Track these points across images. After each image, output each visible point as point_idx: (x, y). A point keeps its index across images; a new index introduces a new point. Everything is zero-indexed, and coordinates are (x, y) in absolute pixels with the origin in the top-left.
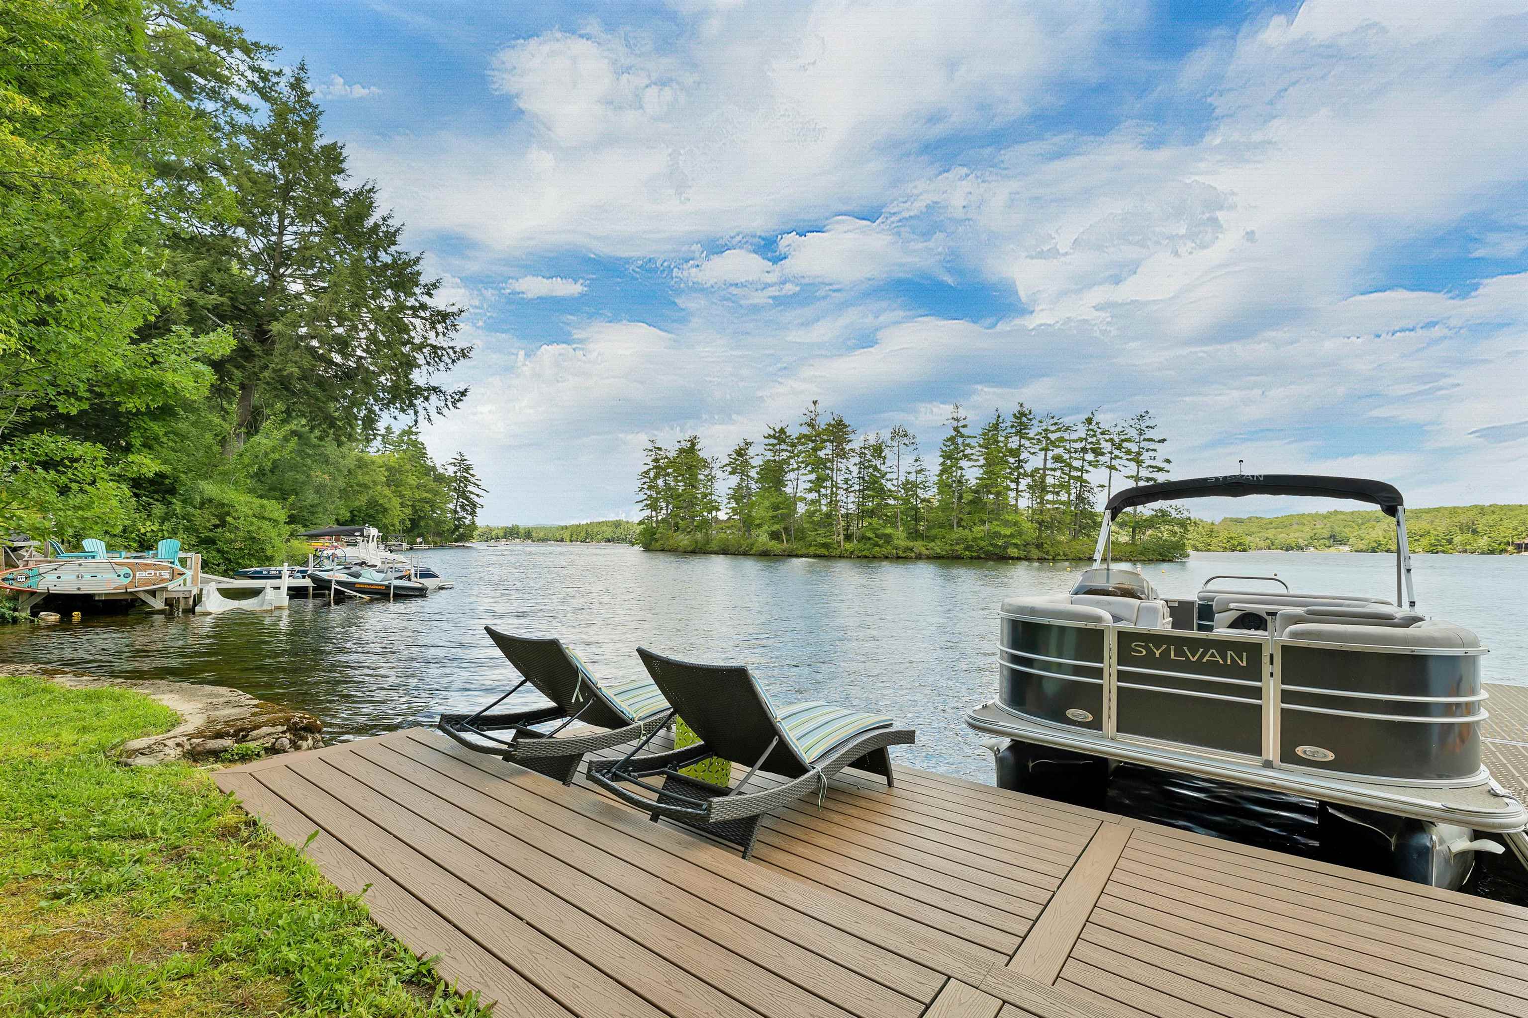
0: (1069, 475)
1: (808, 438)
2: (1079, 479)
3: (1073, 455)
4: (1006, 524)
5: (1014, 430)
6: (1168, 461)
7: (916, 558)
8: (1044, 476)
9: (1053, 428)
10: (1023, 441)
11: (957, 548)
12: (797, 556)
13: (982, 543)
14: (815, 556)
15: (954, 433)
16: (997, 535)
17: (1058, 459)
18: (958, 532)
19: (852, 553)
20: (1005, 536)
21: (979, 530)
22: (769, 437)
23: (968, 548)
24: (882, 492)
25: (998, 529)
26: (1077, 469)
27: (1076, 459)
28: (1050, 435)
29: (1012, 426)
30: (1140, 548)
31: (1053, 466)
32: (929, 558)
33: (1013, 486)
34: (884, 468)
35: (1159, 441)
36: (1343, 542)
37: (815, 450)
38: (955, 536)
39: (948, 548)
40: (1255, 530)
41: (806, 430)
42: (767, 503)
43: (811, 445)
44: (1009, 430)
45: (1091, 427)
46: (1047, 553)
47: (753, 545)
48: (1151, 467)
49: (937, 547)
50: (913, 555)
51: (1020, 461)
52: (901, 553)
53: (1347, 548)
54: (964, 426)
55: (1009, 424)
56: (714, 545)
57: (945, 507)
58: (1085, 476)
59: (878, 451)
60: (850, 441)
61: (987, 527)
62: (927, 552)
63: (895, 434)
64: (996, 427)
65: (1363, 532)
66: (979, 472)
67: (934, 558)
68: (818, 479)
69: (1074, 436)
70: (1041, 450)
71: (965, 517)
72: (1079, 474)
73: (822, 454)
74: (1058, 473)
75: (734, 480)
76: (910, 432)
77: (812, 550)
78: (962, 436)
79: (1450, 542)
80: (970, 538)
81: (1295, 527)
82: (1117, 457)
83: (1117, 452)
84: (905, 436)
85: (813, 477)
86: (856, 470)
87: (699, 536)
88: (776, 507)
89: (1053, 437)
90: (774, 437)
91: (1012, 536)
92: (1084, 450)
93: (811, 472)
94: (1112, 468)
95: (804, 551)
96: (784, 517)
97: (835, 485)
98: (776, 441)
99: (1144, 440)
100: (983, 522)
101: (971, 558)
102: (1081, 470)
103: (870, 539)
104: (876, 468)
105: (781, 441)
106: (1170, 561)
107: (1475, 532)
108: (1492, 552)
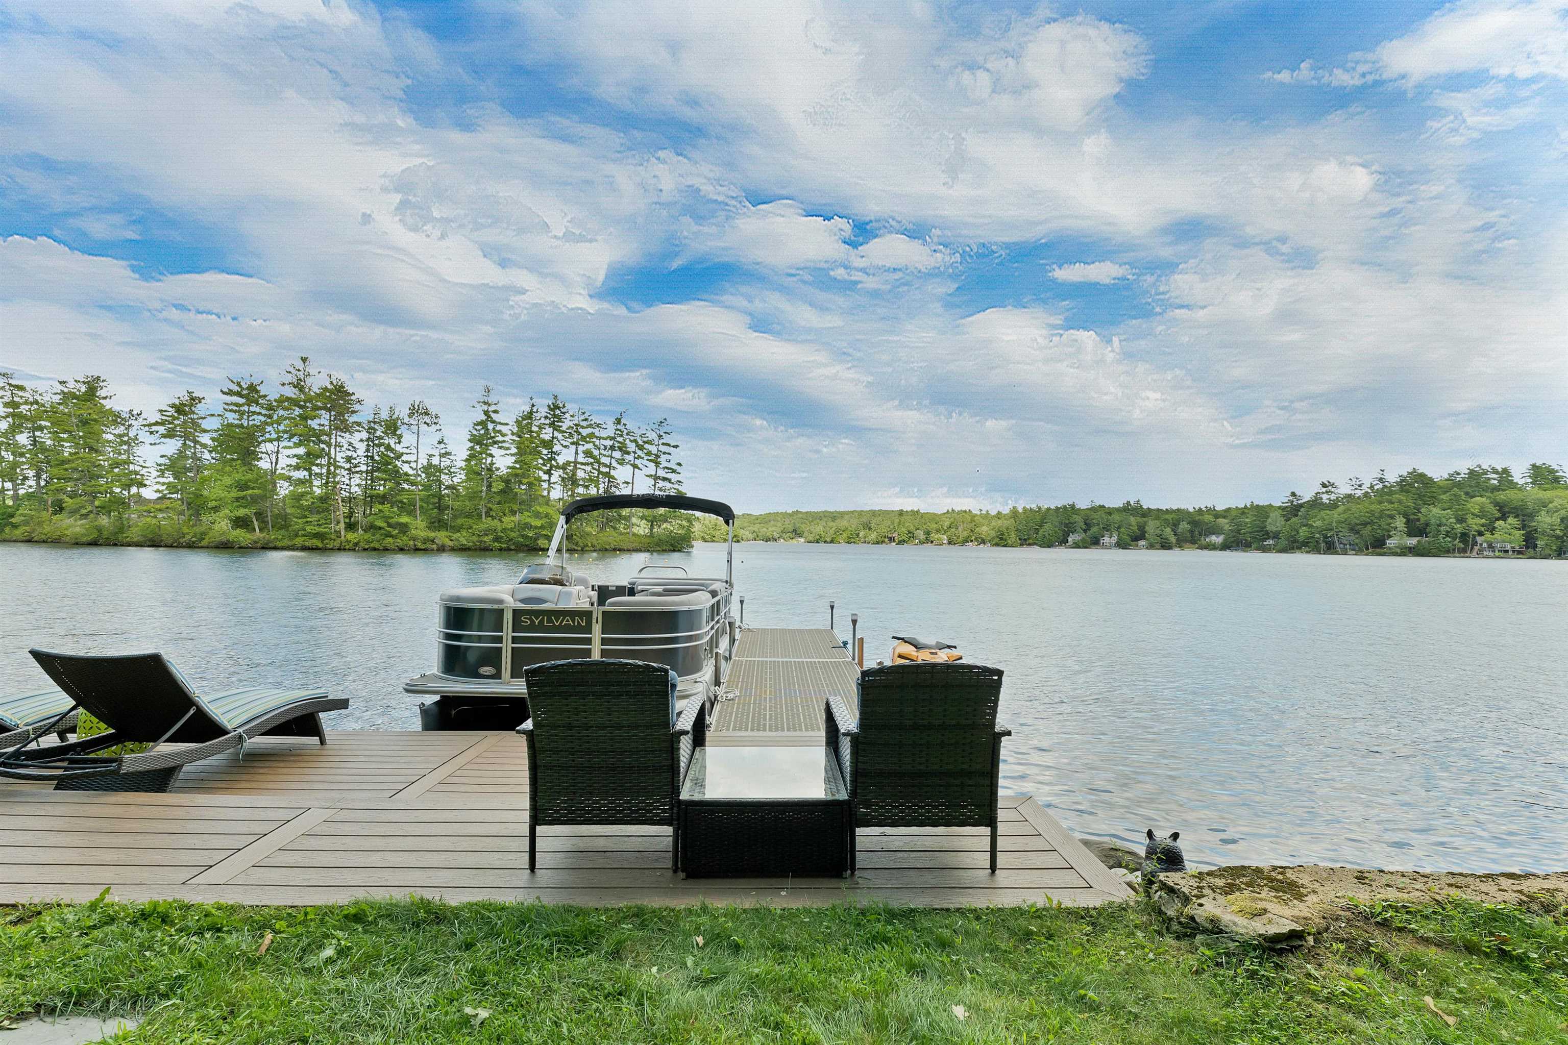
0: (598, 470)
1: (295, 402)
2: (607, 474)
3: (602, 452)
4: (537, 515)
5: (548, 421)
6: (679, 464)
7: (438, 550)
8: (575, 468)
9: (584, 424)
10: (556, 434)
11: (486, 539)
12: (275, 548)
13: (513, 535)
14: (304, 549)
15: (484, 418)
16: (528, 526)
17: (588, 453)
18: (487, 523)
19: (356, 544)
20: (536, 527)
21: (509, 521)
22: (230, 393)
23: (497, 539)
24: (396, 476)
25: (528, 520)
26: (605, 465)
27: (605, 455)
28: (581, 430)
29: (546, 417)
30: (656, 539)
31: (584, 461)
32: (453, 550)
33: (546, 477)
34: (398, 448)
35: (673, 447)
36: (800, 536)
37: (304, 418)
38: (482, 526)
39: (475, 538)
40: (746, 524)
41: (290, 392)
42: (228, 481)
43: (298, 411)
44: (543, 421)
45: (619, 427)
46: (577, 544)
47: (204, 534)
48: (667, 468)
49: (463, 538)
50: (434, 546)
51: (552, 452)
52: (419, 545)
53: (802, 540)
54: (496, 412)
55: (544, 414)
56: (134, 534)
57: (474, 496)
58: (612, 473)
59: (392, 427)
60: (354, 412)
61: (517, 518)
62: (451, 543)
63: (414, 411)
64: (530, 416)
65: (812, 528)
66: (510, 461)
67: (461, 550)
68: (308, 454)
69: (604, 434)
70: (572, 443)
71: (494, 507)
72: (607, 470)
73: (314, 424)
74: (588, 468)
75: (172, 446)
76: (433, 410)
77: (299, 541)
78: (493, 422)
79: (858, 535)
80: (499, 528)
81: (772, 522)
82: (639, 457)
83: (639, 453)
84: (427, 414)
85: (301, 451)
86: (362, 448)
87: (104, 521)
88: (243, 486)
89: (585, 432)
90: (239, 394)
91: (542, 527)
92: (612, 448)
93: (297, 445)
94: (635, 466)
95: (286, 542)
96: (254, 500)
97: (332, 463)
98: (241, 401)
99: (663, 444)
100: (513, 513)
101: (501, 550)
102: (610, 466)
103: (380, 528)
104: (388, 448)
105: (250, 401)
106: (679, 551)
107: (870, 529)
108: (878, 543)
